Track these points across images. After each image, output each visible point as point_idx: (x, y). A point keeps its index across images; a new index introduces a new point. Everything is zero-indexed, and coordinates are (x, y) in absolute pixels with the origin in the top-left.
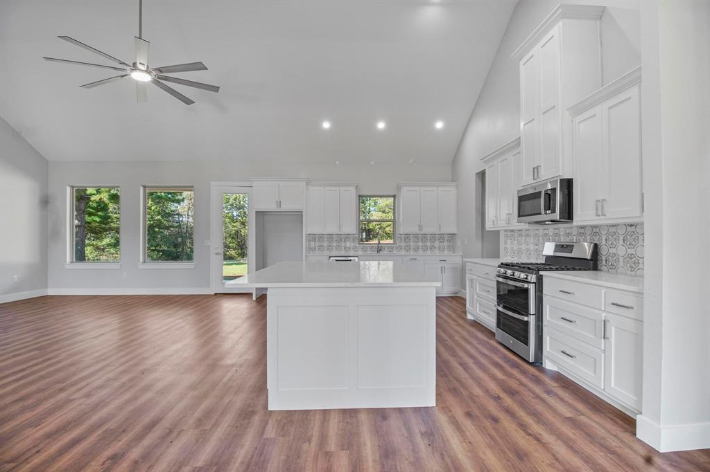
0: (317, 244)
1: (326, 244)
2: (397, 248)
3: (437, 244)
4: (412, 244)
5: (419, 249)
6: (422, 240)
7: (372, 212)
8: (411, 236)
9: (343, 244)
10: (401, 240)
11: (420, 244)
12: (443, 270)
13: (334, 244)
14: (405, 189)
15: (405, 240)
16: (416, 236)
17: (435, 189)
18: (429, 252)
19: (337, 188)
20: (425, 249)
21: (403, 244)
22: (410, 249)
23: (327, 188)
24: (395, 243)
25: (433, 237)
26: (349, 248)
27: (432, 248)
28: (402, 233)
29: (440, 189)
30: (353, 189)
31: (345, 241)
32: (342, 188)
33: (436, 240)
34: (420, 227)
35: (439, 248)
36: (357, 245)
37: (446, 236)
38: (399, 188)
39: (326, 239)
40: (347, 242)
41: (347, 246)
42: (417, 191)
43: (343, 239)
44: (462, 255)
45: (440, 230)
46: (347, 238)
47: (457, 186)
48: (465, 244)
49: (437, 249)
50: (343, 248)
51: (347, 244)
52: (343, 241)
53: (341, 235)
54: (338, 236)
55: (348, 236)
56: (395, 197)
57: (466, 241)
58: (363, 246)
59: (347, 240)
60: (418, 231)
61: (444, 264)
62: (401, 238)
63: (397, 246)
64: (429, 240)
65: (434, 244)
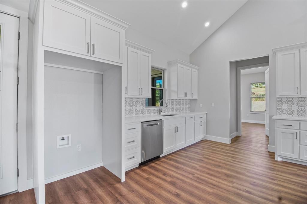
2: (168, 110)
3: (185, 106)
11: (178, 106)
15: (171, 103)
21: (170, 106)
22: (173, 110)
27: (183, 109)
29: (192, 69)
33: (184, 104)
36: (145, 108)
37: (188, 101)
40: (137, 106)
41: (137, 110)
42: (184, 68)
43: (134, 103)
44: (206, 114)
45: (193, 97)
46: (137, 101)
47: (198, 70)
48: (212, 106)
49: (185, 110)
50: (134, 111)
51: (137, 108)
52: (134, 104)
53: (133, 99)
54: (130, 99)
55: (138, 100)
56: (164, 71)
57: (213, 104)
58: (149, 109)
59: (137, 103)
60: (184, 97)
61: (202, 120)
62: (169, 102)
63: (168, 108)
64: (181, 104)
65: (183, 106)
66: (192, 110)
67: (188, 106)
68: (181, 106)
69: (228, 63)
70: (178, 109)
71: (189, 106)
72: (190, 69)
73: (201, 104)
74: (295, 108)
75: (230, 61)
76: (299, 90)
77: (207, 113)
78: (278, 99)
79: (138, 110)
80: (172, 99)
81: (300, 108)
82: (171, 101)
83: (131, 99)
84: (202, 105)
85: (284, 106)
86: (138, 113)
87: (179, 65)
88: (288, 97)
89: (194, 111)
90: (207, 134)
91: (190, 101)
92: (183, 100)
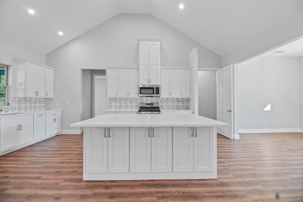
2: (12, 109)
3: (38, 104)
4: (23, 105)
6: (29, 102)
8: (22, 99)
10: (15, 102)
11: (28, 105)
12: (55, 120)
15: (18, 102)
18: (33, 110)
20: (31, 108)
21: (17, 105)
22: (21, 109)
27: (35, 107)
29: (47, 69)
33: (37, 102)
35: (39, 108)
37: (42, 100)
42: (35, 67)
44: (62, 111)
45: (47, 96)
47: (54, 71)
56: (8, 67)
57: (68, 103)
60: (35, 96)
61: (55, 117)
62: (15, 100)
63: (12, 107)
64: (33, 102)
65: (36, 105)
66: (47, 108)
67: (42, 104)
68: (33, 105)
69: (80, 70)
70: (28, 107)
71: (45, 104)
72: (44, 69)
74: (118, 104)
75: (82, 68)
76: (118, 94)
77: (62, 110)
78: (110, 99)
80: (19, 98)
81: (120, 104)
82: (17, 99)
84: (57, 103)
85: (113, 104)
87: (28, 64)
88: (115, 98)
89: (49, 109)
90: (62, 129)
91: (45, 99)
92: (36, 99)
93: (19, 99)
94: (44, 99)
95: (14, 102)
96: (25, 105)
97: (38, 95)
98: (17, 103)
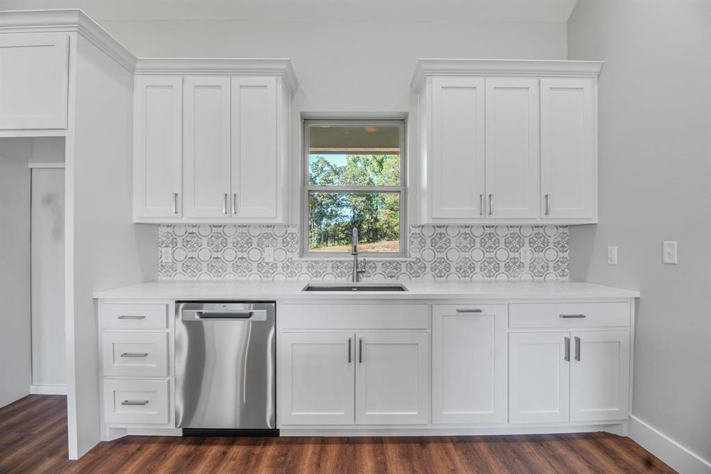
0: (181, 254)
1: (205, 254)
2: (411, 268)
3: (526, 254)
4: (454, 255)
5: (472, 267)
6: (483, 243)
7: (379, 210)
8: (452, 232)
9: (254, 255)
10: (422, 243)
11: (477, 255)
12: (573, 350)
13: (230, 254)
14: (435, 85)
15: (433, 243)
16: (466, 230)
17: (531, 82)
18: (502, 277)
19: (223, 80)
20: (492, 267)
21: (428, 255)
22: (448, 268)
23: (192, 80)
24: (404, 253)
25: (516, 235)
26: (274, 266)
27: (513, 265)
28: (424, 221)
29: (547, 82)
30: (274, 86)
31: (260, 244)
32: (238, 81)
33: (522, 244)
34: (486, 201)
35: (532, 267)
36: (296, 257)
37: (552, 232)
38: (417, 90)
39: (204, 241)
40: (266, 249)
41: (266, 260)
43: (255, 240)
44: (637, 299)
46: (267, 236)
48: (667, 260)
49: (526, 269)
50: (255, 265)
51: (266, 255)
52: (255, 245)
53: (250, 228)
54: (240, 230)
55: (270, 230)
56: (404, 122)
57: (672, 251)
58: (314, 259)
59: (267, 242)
62: (421, 236)
63: (411, 259)
64: (502, 245)
65: (517, 255)
67: (551, 254)
68: (502, 255)
71: (566, 254)
73: (609, 248)
77: (637, 294)
79: (267, 264)
80: (439, 227)
82: (428, 232)
83: (245, 230)
84: (615, 250)
86: (268, 272)
89: (582, 280)
91: (566, 230)
92: (517, 231)
93: (438, 230)
94: (561, 230)
95: (416, 242)
96: (463, 255)
97: (551, 209)
98: (428, 245)
